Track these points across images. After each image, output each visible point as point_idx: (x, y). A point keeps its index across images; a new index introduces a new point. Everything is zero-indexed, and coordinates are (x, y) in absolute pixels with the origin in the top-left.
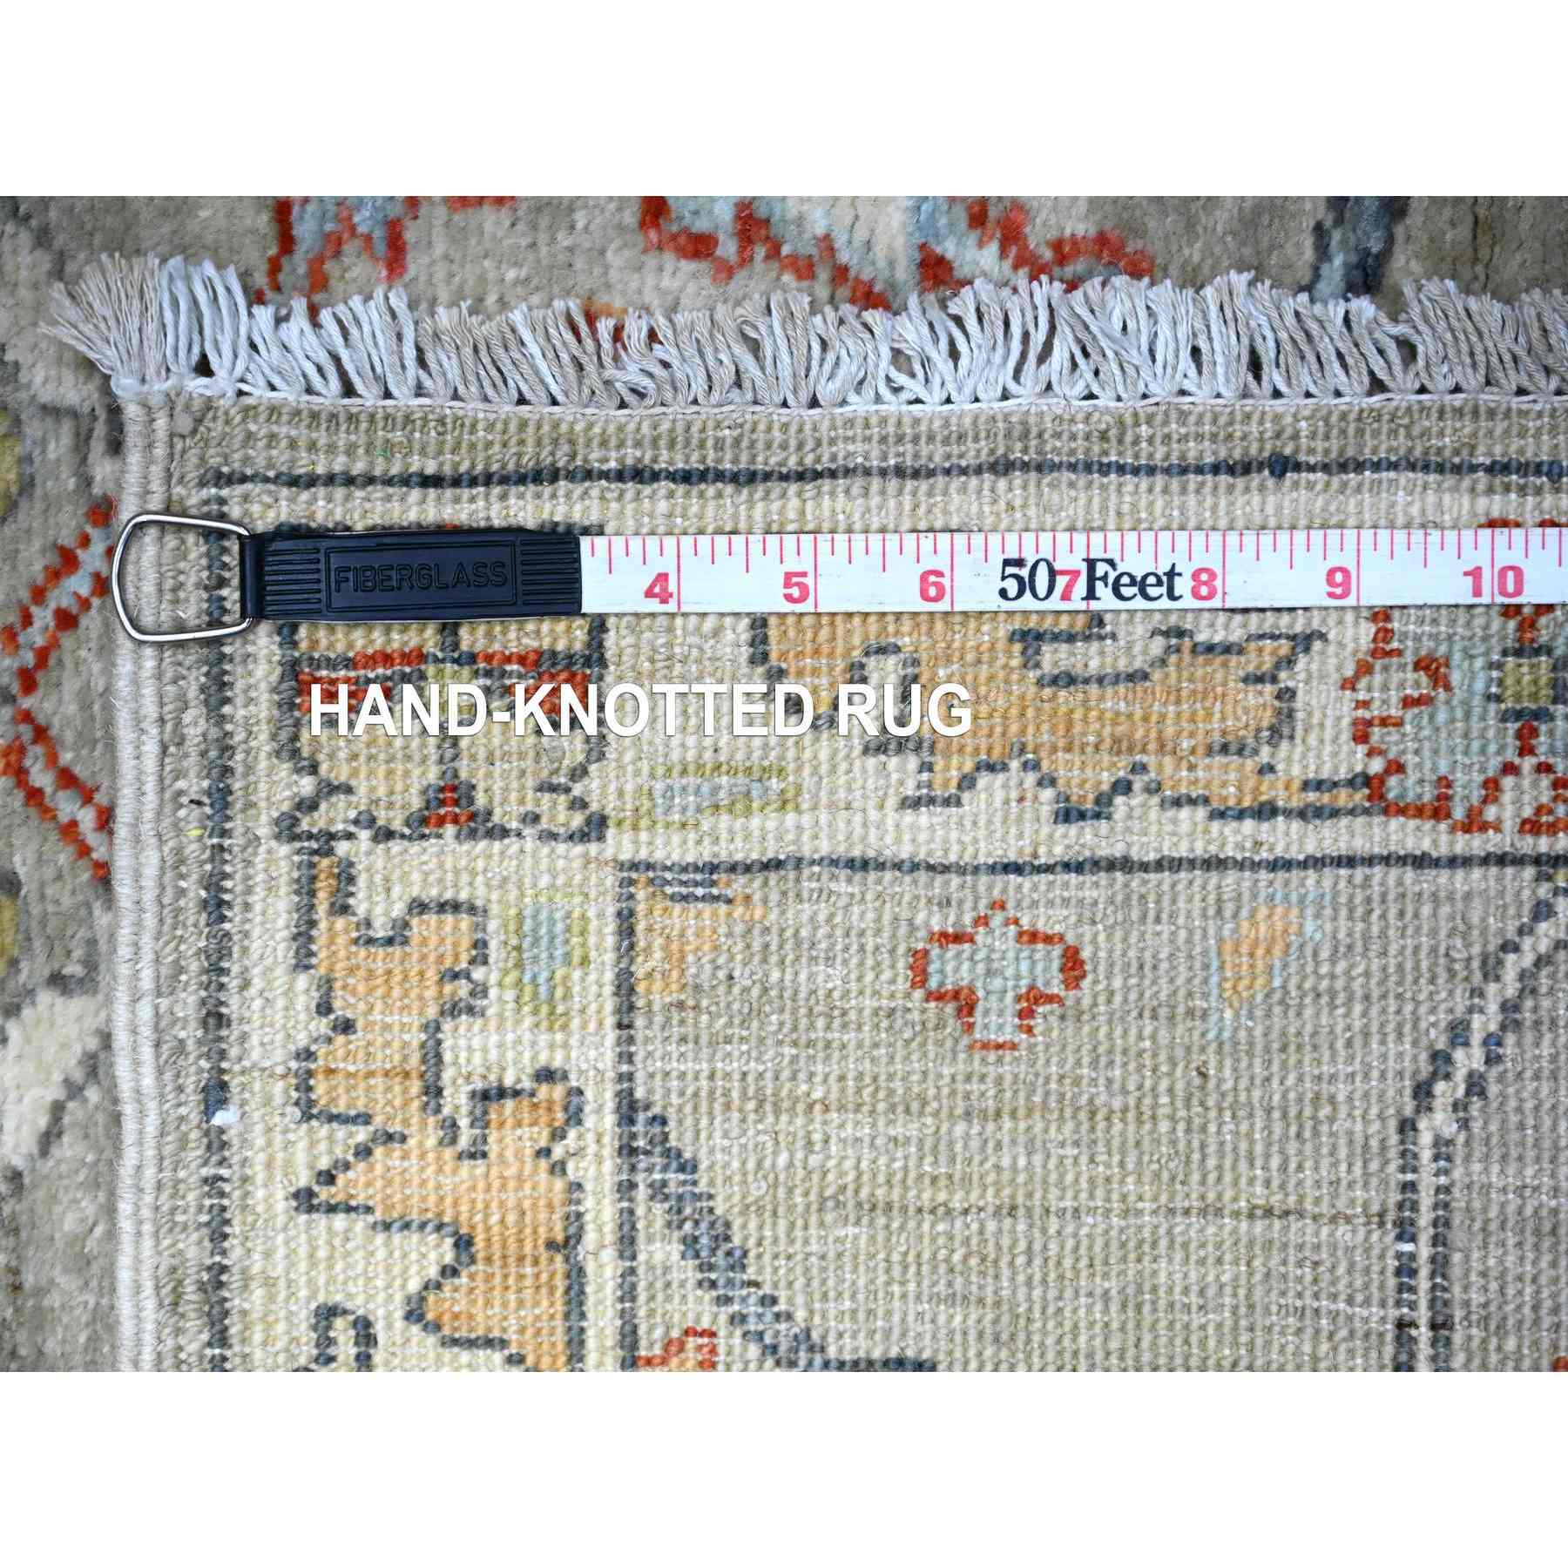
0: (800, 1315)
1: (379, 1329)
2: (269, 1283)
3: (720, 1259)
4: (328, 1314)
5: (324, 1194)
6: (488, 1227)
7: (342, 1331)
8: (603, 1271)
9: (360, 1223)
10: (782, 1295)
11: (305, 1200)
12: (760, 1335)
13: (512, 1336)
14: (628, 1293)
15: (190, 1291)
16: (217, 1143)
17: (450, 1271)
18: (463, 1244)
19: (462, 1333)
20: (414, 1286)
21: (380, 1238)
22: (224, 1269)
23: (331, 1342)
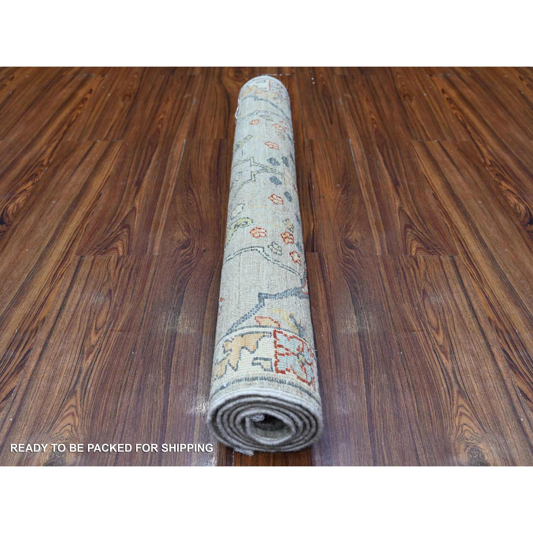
0: (253, 307)
1: (255, 357)
2: (248, 372)
3: (246, 317)
4: (253, 364)
5: (235, 368)
6: (240, 345)
7: (256, 362)
8: (246, 330)
9: (240, 361)
10: (250, 309)
11: (236, 370)
12: (256, 311)
13: (256, 340)
14: (250, 327)
15: (249, 383)
16: (228, 385)
17: (247, 349)
18: (243, 348)
19: (256, 346)
20: (249, 353)
21: (242, 359)
22: (246, 378)
23: (257, 363)
